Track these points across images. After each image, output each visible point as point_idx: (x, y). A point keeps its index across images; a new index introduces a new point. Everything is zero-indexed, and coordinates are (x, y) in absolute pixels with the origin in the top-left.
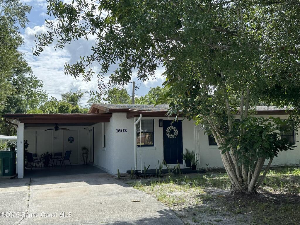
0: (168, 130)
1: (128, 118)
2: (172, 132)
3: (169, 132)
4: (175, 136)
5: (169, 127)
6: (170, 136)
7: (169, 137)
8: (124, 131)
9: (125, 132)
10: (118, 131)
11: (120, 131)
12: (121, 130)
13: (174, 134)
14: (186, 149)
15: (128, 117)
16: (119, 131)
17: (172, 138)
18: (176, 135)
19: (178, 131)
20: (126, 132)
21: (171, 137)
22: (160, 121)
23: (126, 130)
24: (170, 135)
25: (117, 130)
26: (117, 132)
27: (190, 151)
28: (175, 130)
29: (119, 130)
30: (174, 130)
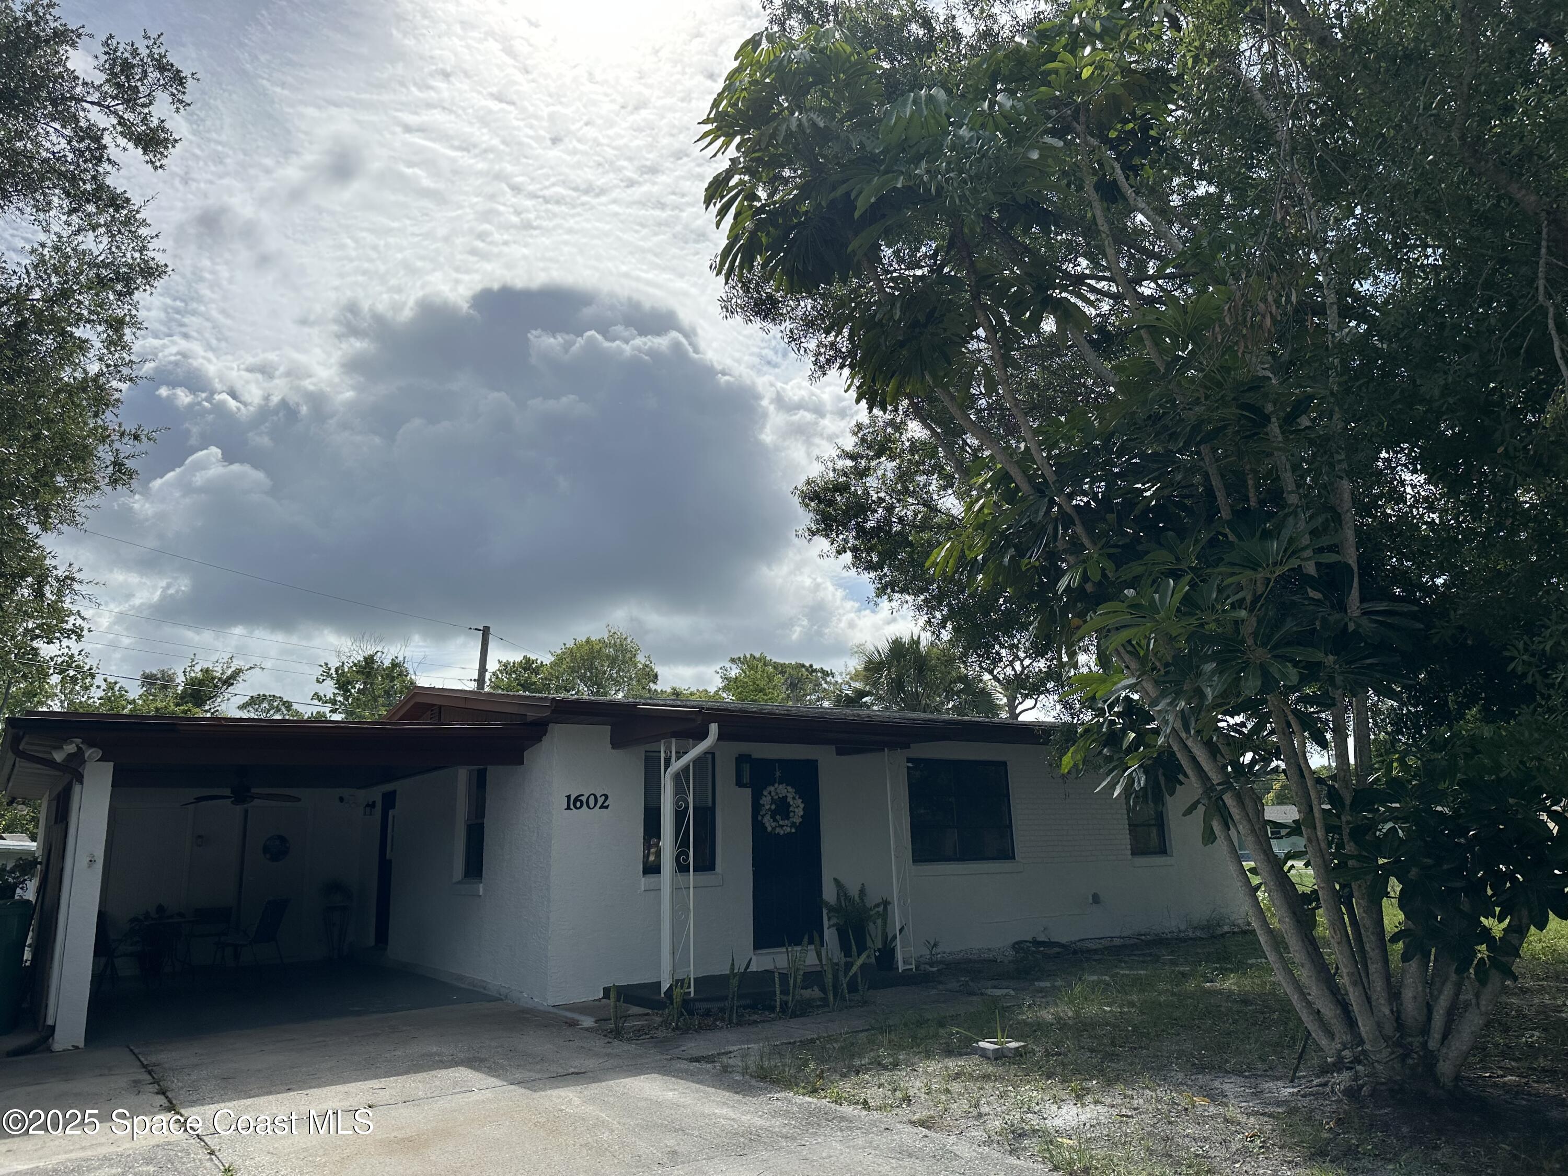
0: (766, 801)
1: (615, 744)
2: (782, 808)
3: (770, 809)
4: (793, 824)
5: (772, 789)
6: (774, 824)
7: (769, 829)
8: (599, 804)
9: (602, 807)
10: (574, 803)
11: (581, 802)
12: (584, 799)
13: (788, 818)
14: (835, 879)
15: (617, 743)
16: (578, 804)
17: (782, 832)
18: (798, 820)
19: (802, 806)
20: (607, 807)
21: (777, 831)
22: (741, 759)
23: (606, 797)
24: (775, 820)
25: (569, 797)
26: (568, 808)
27: (854, 892)
28: (794, 798)
29: (576, 800)
30: (789, 800)
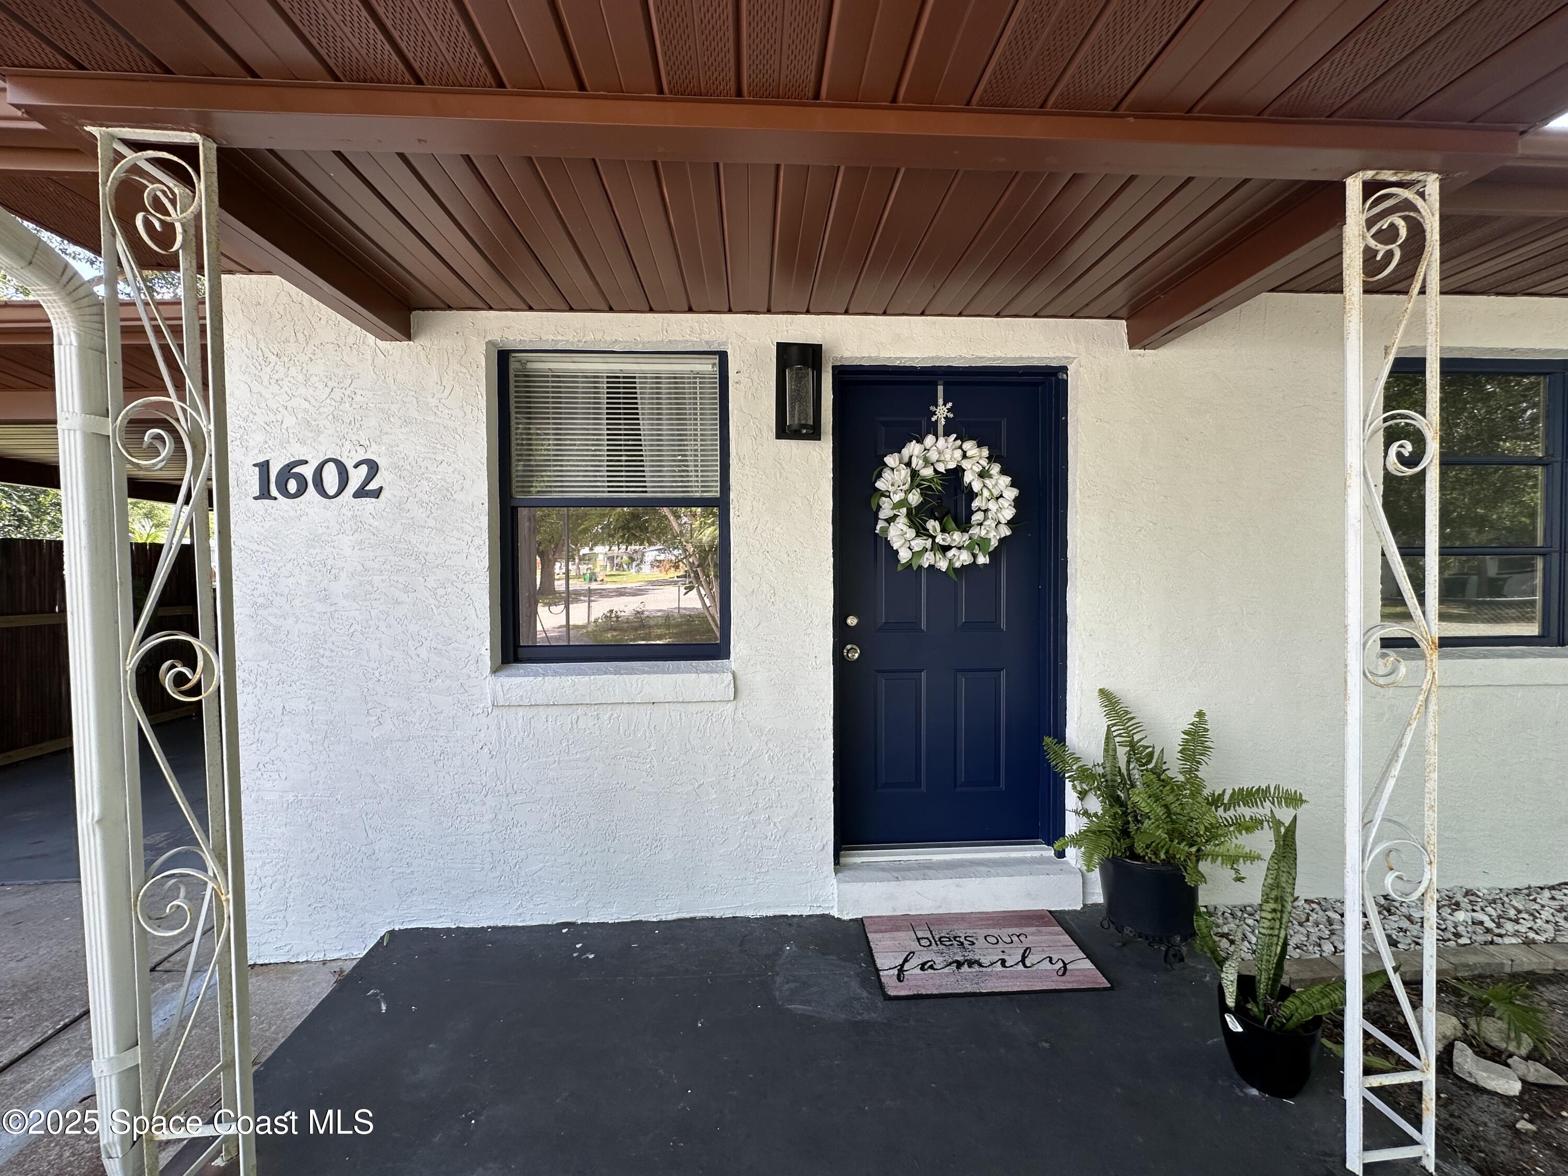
2: (946, 500)
5: (916, 449)
6: (919, 544)
8: (353, 486)
9: (361, 493)
10: (280, 480)
11: (301, 479)
16: (292, 486)
17: (943, 565)
18: (992, 532)
19: (1011, 493)
21: (927, 560)
24: (921, 531)
28: (983, 474)
29: (287, 472)
30: (968, 478)
